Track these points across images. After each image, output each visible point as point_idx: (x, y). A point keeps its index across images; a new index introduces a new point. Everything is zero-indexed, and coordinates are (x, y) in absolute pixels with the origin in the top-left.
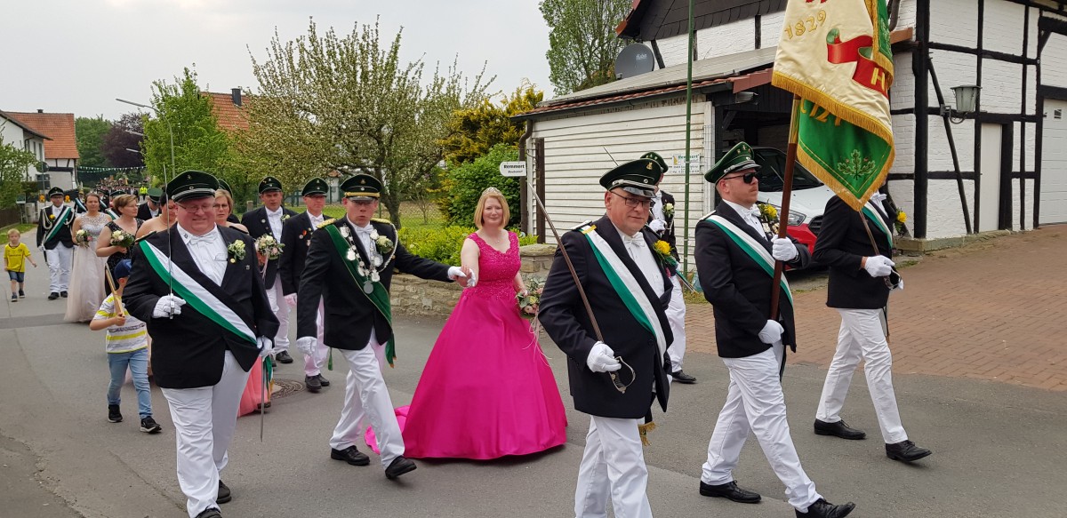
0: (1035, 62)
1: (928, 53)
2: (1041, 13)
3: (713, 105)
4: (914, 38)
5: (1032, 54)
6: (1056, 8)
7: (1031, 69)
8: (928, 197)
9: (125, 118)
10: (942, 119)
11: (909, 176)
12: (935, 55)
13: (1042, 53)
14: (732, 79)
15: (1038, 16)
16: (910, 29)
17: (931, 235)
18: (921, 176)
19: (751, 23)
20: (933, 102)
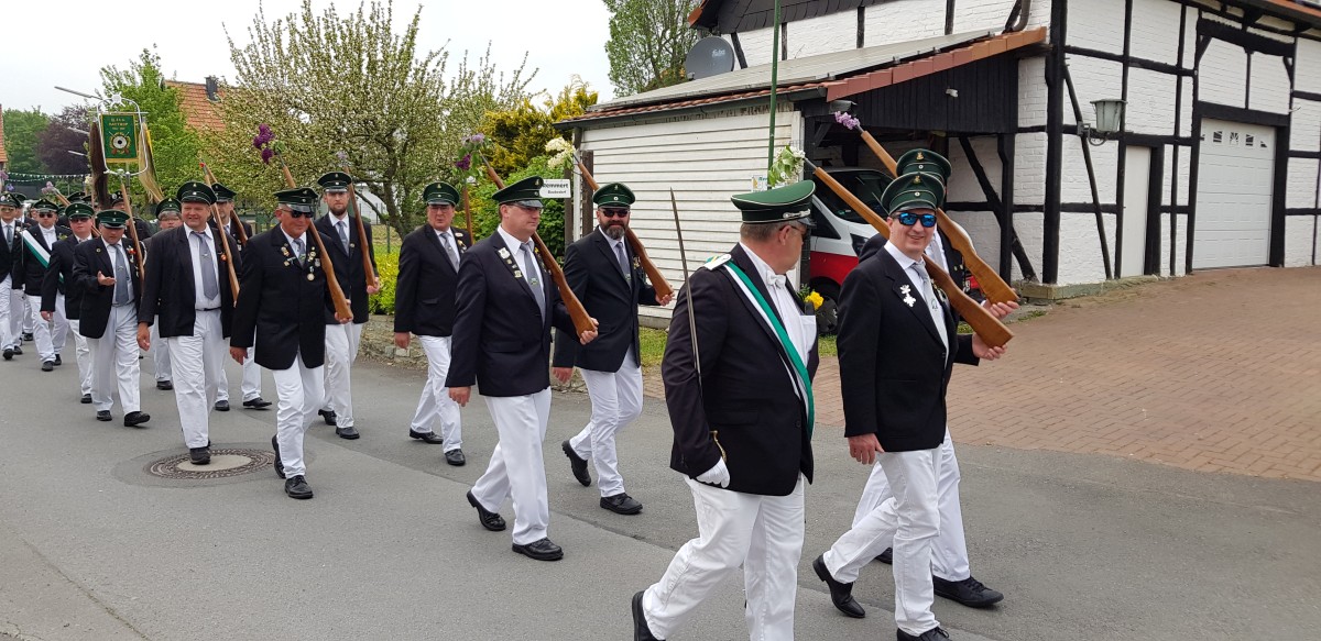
0: (1193, 74)
1: (1064, 59)
2: (1200, 15)
3: (803, 115)
4: (1048, 40)
5: (1188, 64)
6: (1218, 9)
7: (1187, 81)
8: (1061, 234)
9: (68, 111)
10: (1079, 139)
11: (1037, 208)
12: (1072, 61)
13: (1201, 62)
14: (826, 84)
15: (1196, 18)
16: (1044, 29)
17: (1063, 280)
18: (1052, 208)
19: (853, 15)
20: (1068, 118)
